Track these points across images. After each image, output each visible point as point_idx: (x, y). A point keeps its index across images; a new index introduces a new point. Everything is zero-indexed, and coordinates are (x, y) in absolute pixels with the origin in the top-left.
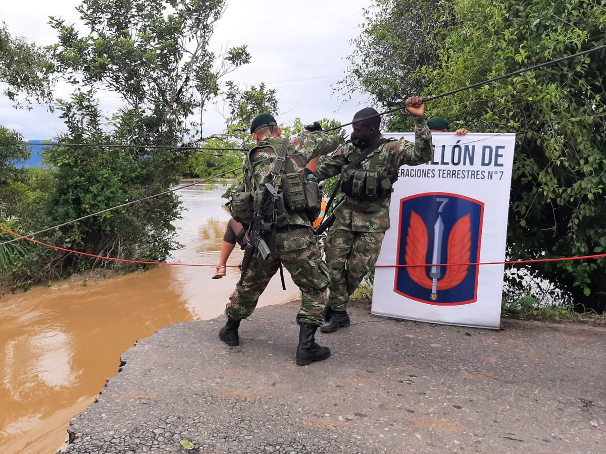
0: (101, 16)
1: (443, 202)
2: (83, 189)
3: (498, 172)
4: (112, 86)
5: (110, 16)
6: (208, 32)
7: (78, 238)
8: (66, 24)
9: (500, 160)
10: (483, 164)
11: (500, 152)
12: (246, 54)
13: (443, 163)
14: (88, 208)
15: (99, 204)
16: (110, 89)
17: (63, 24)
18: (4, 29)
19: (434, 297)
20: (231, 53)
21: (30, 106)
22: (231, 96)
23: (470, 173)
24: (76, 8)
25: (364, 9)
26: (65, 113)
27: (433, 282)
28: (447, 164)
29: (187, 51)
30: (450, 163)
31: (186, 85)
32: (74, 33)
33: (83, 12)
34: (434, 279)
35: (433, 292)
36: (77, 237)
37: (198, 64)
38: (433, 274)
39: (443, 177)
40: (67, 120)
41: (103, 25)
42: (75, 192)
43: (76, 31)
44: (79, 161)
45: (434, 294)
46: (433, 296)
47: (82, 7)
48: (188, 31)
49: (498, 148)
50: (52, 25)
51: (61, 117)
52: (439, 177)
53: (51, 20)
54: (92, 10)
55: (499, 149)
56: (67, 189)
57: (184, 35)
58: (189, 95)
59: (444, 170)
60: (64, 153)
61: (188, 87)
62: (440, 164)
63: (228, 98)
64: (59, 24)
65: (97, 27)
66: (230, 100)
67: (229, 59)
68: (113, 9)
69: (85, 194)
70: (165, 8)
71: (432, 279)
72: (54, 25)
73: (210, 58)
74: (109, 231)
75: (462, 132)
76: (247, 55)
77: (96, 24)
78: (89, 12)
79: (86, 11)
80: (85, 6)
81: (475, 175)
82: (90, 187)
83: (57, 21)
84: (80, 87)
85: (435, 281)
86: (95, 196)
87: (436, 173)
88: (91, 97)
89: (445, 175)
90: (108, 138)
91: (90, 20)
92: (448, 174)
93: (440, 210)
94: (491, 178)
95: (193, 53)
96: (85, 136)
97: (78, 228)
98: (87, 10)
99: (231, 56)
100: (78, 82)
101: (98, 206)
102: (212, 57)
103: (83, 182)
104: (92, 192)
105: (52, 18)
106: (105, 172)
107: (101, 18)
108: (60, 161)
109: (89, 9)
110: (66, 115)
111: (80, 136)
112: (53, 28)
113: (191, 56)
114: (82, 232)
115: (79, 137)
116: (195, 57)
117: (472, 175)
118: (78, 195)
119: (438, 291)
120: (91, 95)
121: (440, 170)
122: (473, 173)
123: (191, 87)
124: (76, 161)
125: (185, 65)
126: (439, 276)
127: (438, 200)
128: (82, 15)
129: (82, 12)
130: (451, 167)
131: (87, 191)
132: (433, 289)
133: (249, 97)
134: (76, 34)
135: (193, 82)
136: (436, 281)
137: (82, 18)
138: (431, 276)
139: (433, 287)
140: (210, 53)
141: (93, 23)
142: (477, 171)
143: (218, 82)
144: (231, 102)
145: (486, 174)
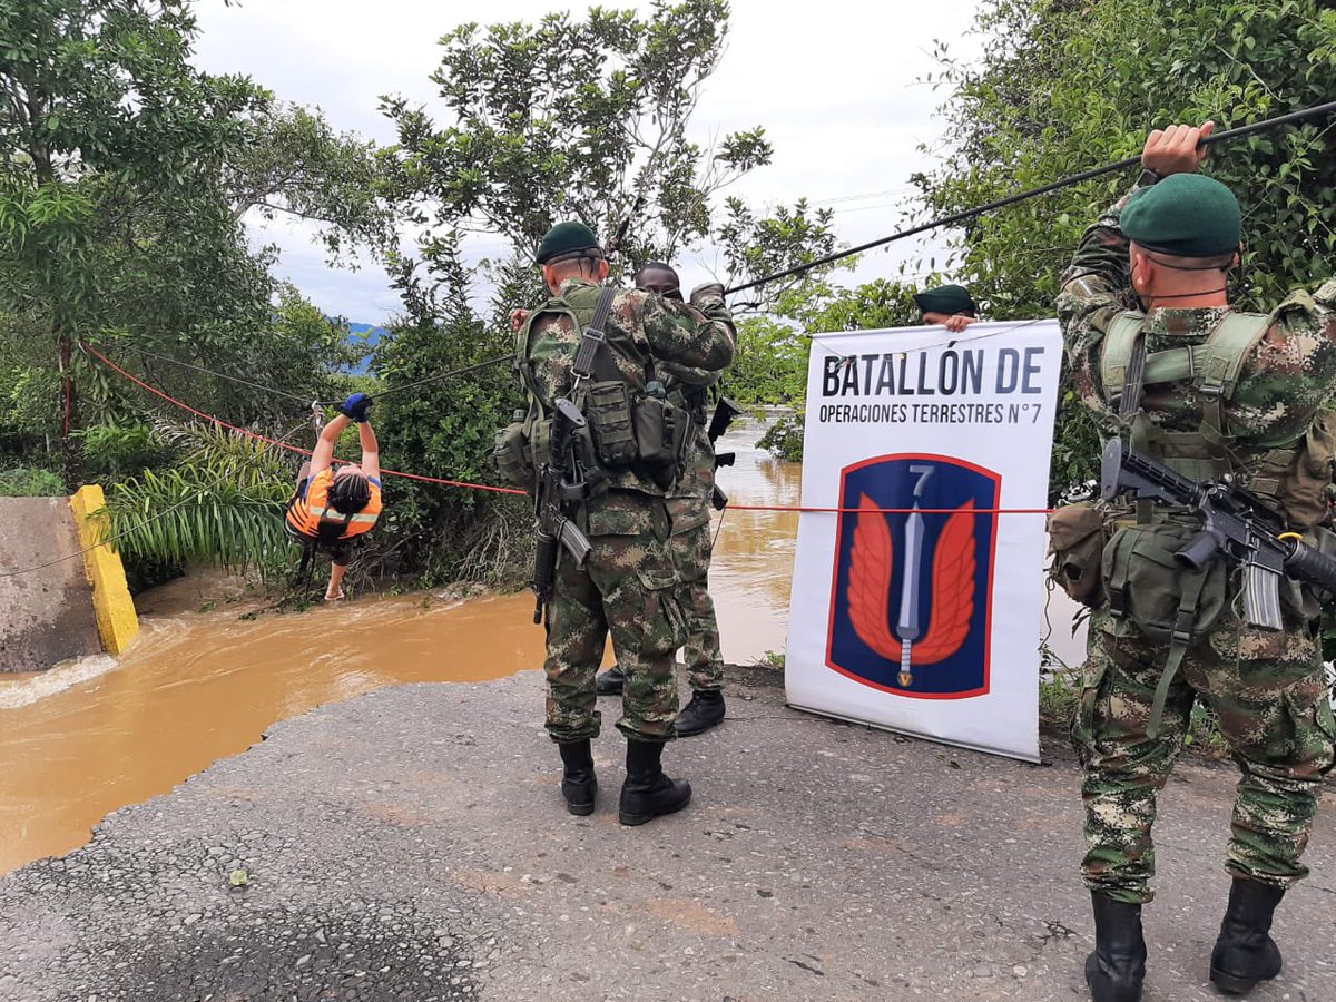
0: (477, 86)
1: (922, 474)
2: (429, 424)
3: (1030, 405)
4: (494, 223)
5: (492, 85)
6: (685, 104)
7: (415, 516)
8: (411, 108)
9: (1034, 381)
10: (1000, 390)
11: (1035, 360)
12: (762, 145)
13: (922, 391)
14: (434, 460)
15: (455, 453)
16: (491, 230)
17: (406, 108)
18: (319, 120)
19: (904, 680)
20: (726, 146)
21: (356, 263)
22: (729, 233)
23: (974, 409)
24: (430, 77)
25: (936, 41)
26: (402, 279)
27: (904, 646)
28: (931, 392)
29: (644, 145)
30: (937, 391)
31: (641, 215)
32: (424, 123)
33: (444, 82)
34: (904, 641)
35: (903, 668)
36: (412, 514)
37: (665, 172)
38: (904, 628)
39: (923, 421)
40: (404, 291)
41: (479, 104)
42: (414, 428)
43: (428, 120)
44: (424, 371)
45: (905, 672)
46: (902, 676)
47: (441, 71)
48: (651, 102)
49: (1030, 351)
50: (385, 111)
51: (394, 287)
52: (915, 420)
53: (383, 102)
54: (459, 77)
55: (1033, 355)
56: (401, 424)
57: (641, 111)
58: (644, 236)
59: (924, 406)
60: (394, 354)
61: (644, 218)
62: (916, 391)
63: (723, 238)
64: (398, 107)
65: (468, 108)
66: (727, 241)
67: (727, 157)
68: (497, 71)
69: (432, 433)
70: (604, 58)
71: (900, 641)
72: (389, 112)
73: (690, 156)
74: (473, 505)
75: (956, 323)
76: (764, 147)
77: (467, 102)
78: (454, 82)
79: (448, 80)
80: (447, 70)
81: (984, 413)
82: (441, 421)
83: (394, 102)
84: (430, 229)
85: (906, 644)
86: (449, 438)
87: (909, 412)
88: (455, 246)
89: (926, 417)
90: (480, 324)
91: (457, 95)
92: (932, 413)
93: (917, 491)
94: (1016, 420)
95: (654, 147)
96: (438, 321)
97: (415, 498)
98: (451, 77)
99: (728, 151)
100: (426, 219)
101: (453, 456)
102: (694, 154)
103: (428, 411)
104: (443, 430)
105: (385, 99)
106: (469, 392)
107: (476, 90)
108: (387, 369)
109: (453, 75)
110: (403, 283)
111: (430, 321)
112: (389, 118)
113: (651, 153)
114: (422, 506)
115: (426, 322)
116: (658, 156)
117: (978, 413)
118: (418, 434)
119: (912, 667)
120: (454, 243)
121: (916, 406)
122: (980, 409)
123: (649, 218)
124: (418, 369)
125: (641, 174)
126: (915, 634)
127: (912, 469)
128: (442, 87)
129: (440, 81)
130: (939, 399)
131: (437, 428)
132: (903, 662)
133: (768, 234)
134: (427, 126)
135: (653, 209)
136: (909, 646)
137: (443, 94)
138: (899, 633)
139: (903, 657)
140: (691, 147)
141: (463, 100)
142: (988, 406)
143: (709, 205)
144: (729, 246)
145: (1005, 412)
